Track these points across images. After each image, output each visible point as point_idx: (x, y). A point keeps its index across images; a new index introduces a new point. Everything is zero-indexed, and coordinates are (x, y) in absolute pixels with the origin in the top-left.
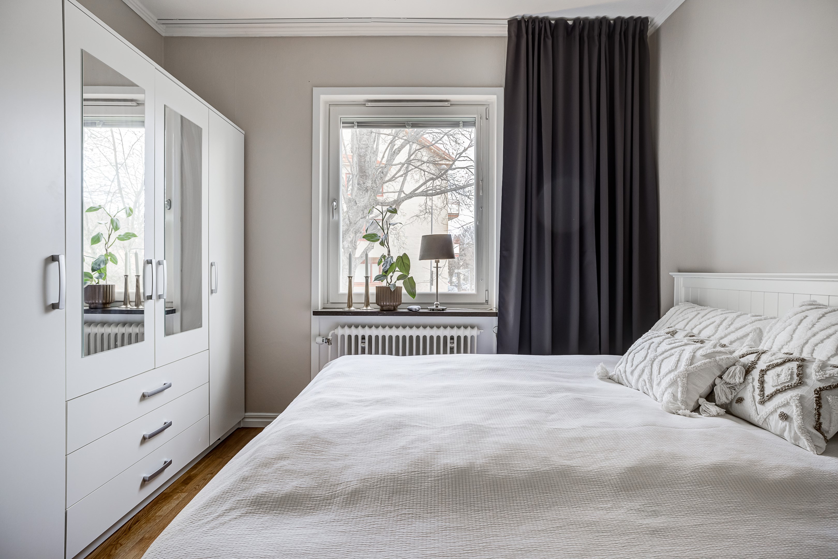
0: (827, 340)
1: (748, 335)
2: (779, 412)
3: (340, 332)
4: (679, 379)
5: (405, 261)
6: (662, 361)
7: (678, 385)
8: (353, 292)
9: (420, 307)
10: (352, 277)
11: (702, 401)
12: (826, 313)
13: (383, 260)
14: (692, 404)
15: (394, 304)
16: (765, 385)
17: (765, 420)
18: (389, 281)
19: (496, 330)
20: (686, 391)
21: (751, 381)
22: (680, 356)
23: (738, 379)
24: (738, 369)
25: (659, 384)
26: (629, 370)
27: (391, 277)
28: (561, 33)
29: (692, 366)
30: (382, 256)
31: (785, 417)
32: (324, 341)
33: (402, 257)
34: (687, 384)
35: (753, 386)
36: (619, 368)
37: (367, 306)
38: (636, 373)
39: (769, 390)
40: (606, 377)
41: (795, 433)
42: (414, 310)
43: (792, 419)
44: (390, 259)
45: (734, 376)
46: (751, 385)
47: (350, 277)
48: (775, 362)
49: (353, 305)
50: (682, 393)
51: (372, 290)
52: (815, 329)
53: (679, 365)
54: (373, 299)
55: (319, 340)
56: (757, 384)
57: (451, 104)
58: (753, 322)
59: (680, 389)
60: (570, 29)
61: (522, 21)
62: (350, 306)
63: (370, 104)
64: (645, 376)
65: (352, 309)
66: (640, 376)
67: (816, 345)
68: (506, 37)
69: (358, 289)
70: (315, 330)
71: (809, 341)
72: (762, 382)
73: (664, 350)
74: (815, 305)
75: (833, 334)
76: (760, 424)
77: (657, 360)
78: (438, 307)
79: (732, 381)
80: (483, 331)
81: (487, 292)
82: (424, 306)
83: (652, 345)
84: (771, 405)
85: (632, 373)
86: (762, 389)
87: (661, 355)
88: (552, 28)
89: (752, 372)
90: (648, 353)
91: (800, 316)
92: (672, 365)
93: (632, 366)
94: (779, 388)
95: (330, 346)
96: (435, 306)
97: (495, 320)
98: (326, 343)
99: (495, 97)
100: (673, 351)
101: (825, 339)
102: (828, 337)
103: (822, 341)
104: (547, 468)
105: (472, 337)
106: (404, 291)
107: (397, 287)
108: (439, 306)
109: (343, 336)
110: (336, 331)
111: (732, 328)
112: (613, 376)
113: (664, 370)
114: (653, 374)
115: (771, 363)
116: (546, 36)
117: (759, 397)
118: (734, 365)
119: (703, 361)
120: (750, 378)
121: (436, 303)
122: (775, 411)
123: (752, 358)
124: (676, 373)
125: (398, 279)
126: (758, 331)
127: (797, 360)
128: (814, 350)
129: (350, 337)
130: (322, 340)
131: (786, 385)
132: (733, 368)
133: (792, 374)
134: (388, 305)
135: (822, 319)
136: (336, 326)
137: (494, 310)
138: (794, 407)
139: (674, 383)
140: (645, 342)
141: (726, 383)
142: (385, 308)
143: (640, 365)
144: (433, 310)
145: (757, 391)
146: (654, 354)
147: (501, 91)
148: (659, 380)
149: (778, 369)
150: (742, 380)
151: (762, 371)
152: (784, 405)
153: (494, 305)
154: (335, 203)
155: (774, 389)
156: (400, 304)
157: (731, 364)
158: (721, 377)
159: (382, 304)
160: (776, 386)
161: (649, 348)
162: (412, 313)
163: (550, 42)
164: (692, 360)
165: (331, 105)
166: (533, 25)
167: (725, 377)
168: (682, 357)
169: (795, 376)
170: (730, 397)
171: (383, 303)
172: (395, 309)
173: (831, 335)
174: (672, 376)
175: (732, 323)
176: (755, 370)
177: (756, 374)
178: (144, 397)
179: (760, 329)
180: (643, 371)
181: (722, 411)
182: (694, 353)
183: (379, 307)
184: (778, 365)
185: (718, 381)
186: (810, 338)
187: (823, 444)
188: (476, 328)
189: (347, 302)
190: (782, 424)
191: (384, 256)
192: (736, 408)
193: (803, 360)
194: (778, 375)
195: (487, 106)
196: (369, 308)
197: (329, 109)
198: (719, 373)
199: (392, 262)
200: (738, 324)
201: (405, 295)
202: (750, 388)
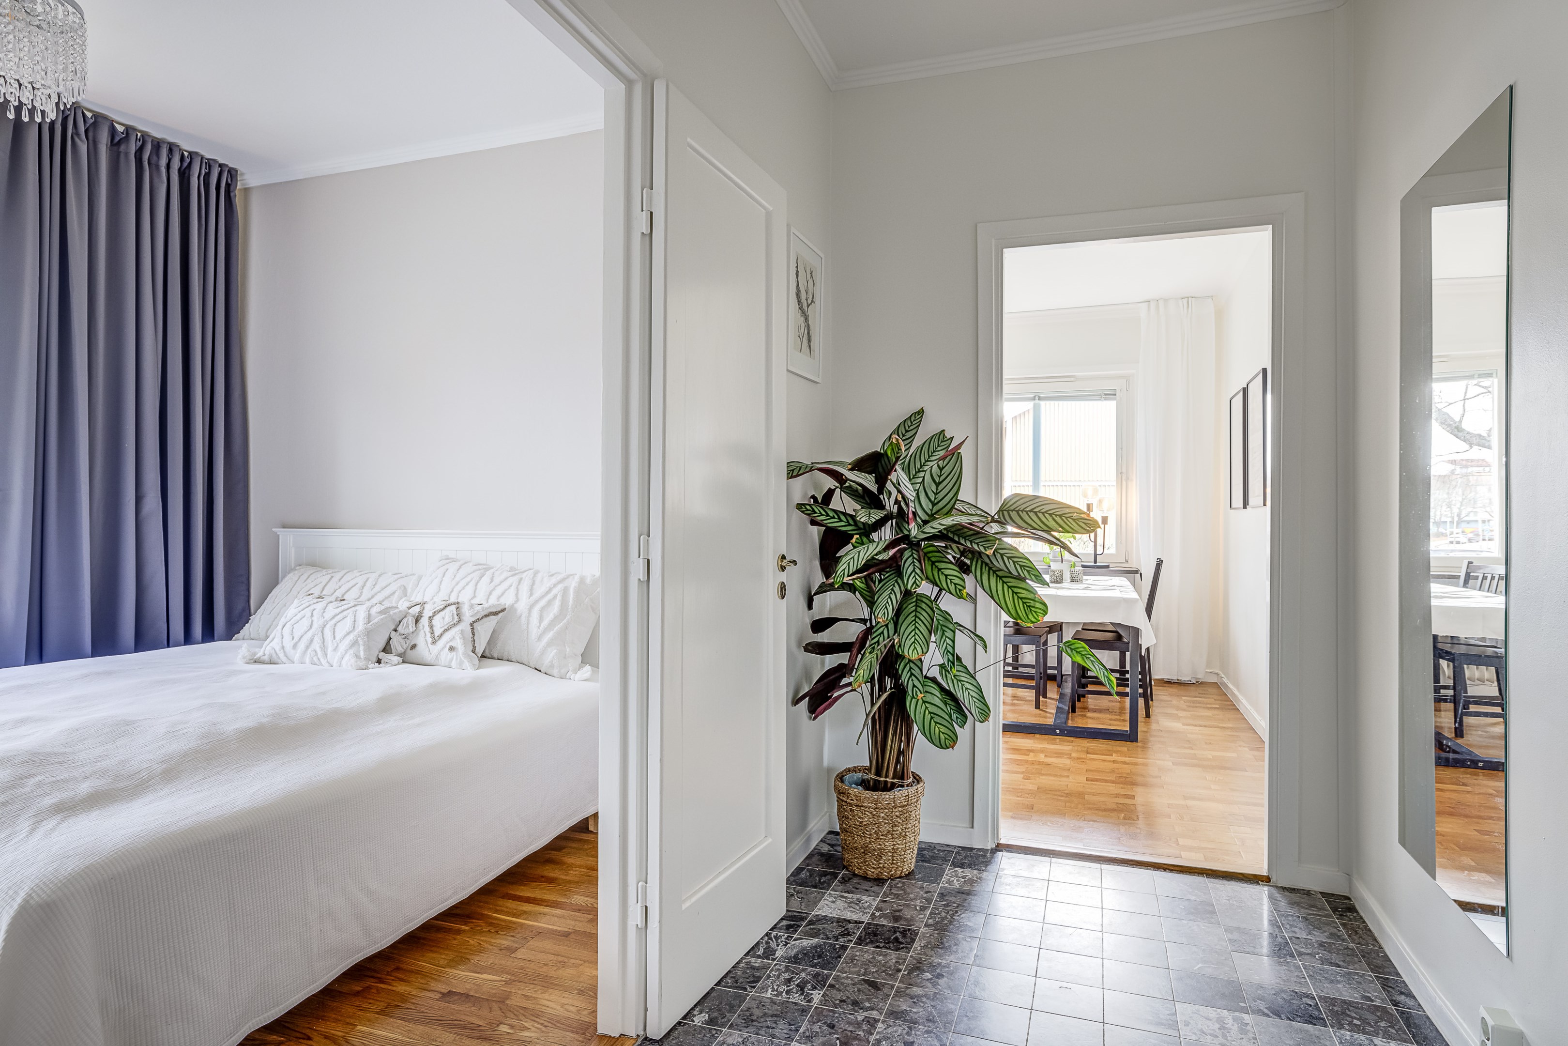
0: (467, 587)
1: (395, 592)
2: (448, 647)
4: (359, 639)
6: (335, 625)
7: (359, 645)
11: (382, 655)
12: (462, 565)
14: (375, 659)
16: (434, 629)
17: (437, 656)
20: (368, 648)
21: (422, 627)
22: (355, 616)
23: (412, 628)
24: (410, 620)
25: (335, 649)
26: (288, 644)
29: (370, 624)
31: (452, 649)
34: (368, 641)
35: (425, 632)
36: (271, 645)
38: (302, 646)
39: (437, 632)
40: (252, 661)
41: (461, 659)
43: (458, 649)
45: (408, 626)
46: (422, 631)
48: (438, 608)
50: (365, 651)
52: (457, 579)
53: (356, 626)
56: (427, 629)
58: (396, 580)
59: (362, 648)
64: (316, 645)
66: (307, 647)
67: (460, 592)
71: (454, 589)
72: (431, 627)
73: (334, 614)
74: (450, 560)
75: (471, 581)
76: (432, 662)
77: (328, 626)
79: (406, 632)
83: (315, 612)
84: (441, 643)
85: (295, 646)
86: (432, 632)
87: (331, 619)
89: (421, 621)
90: (312, 621)
91: (443, 569)
92: (348, 626)
93: (293, 639)
94: (446, 627)
100: (345, 613)
101: (465, 586)
102: (467, 584)
103: (463, 588)
111: (377, 588)
112: (260, 658)
113: (340, 632)
114: (326, 640)
115: (436, 610)
117: (431, 639)
118: (405, 617)
119: (380, 618)
120: (420, 625)
122: (445, 646)
123: (417, 609)
124: (355, 633)
126: (402, 588)
127: (455, 604)
128: (458, 596)
131: (451, 624)
132: (405, 620)
133: (453, 615)
135: (461, 570)
138: (458, 640)
139: (355, 643)
140: (303, 610)
141: (400, 634)
143: (305, 635)
145: (429, 635)
146: (321, 622)
148: (336, 645)
149: (442, 613)
150: (414, 628)
151: (430, 617)
152: (451, 640)
155: (442, 630)
157: (403, 616)
158: (396, 630)
160: (443, 627)
161: (312, 615)
164: (369, 618)
167: (400, 629)
168: (357, 617)
169: (455, 616)
170: (405, 646)
173: (469, 583)
174: (351, 637)
175: (376, 583)
176: (422, 618)
177: (424, 621)
179: (404, 587)
180: (312, 640)
181: (400, 660)
182: (369, 611)
184: (441, 610)
185: (393, 634)
186: (454, 587)
187: (476, 661)
190: (450, 655)
192: (411, 654)
193: (458, 603)
194: (443, 618)
198: (393, 627)
200: (382, 583)
202: (422, 633)
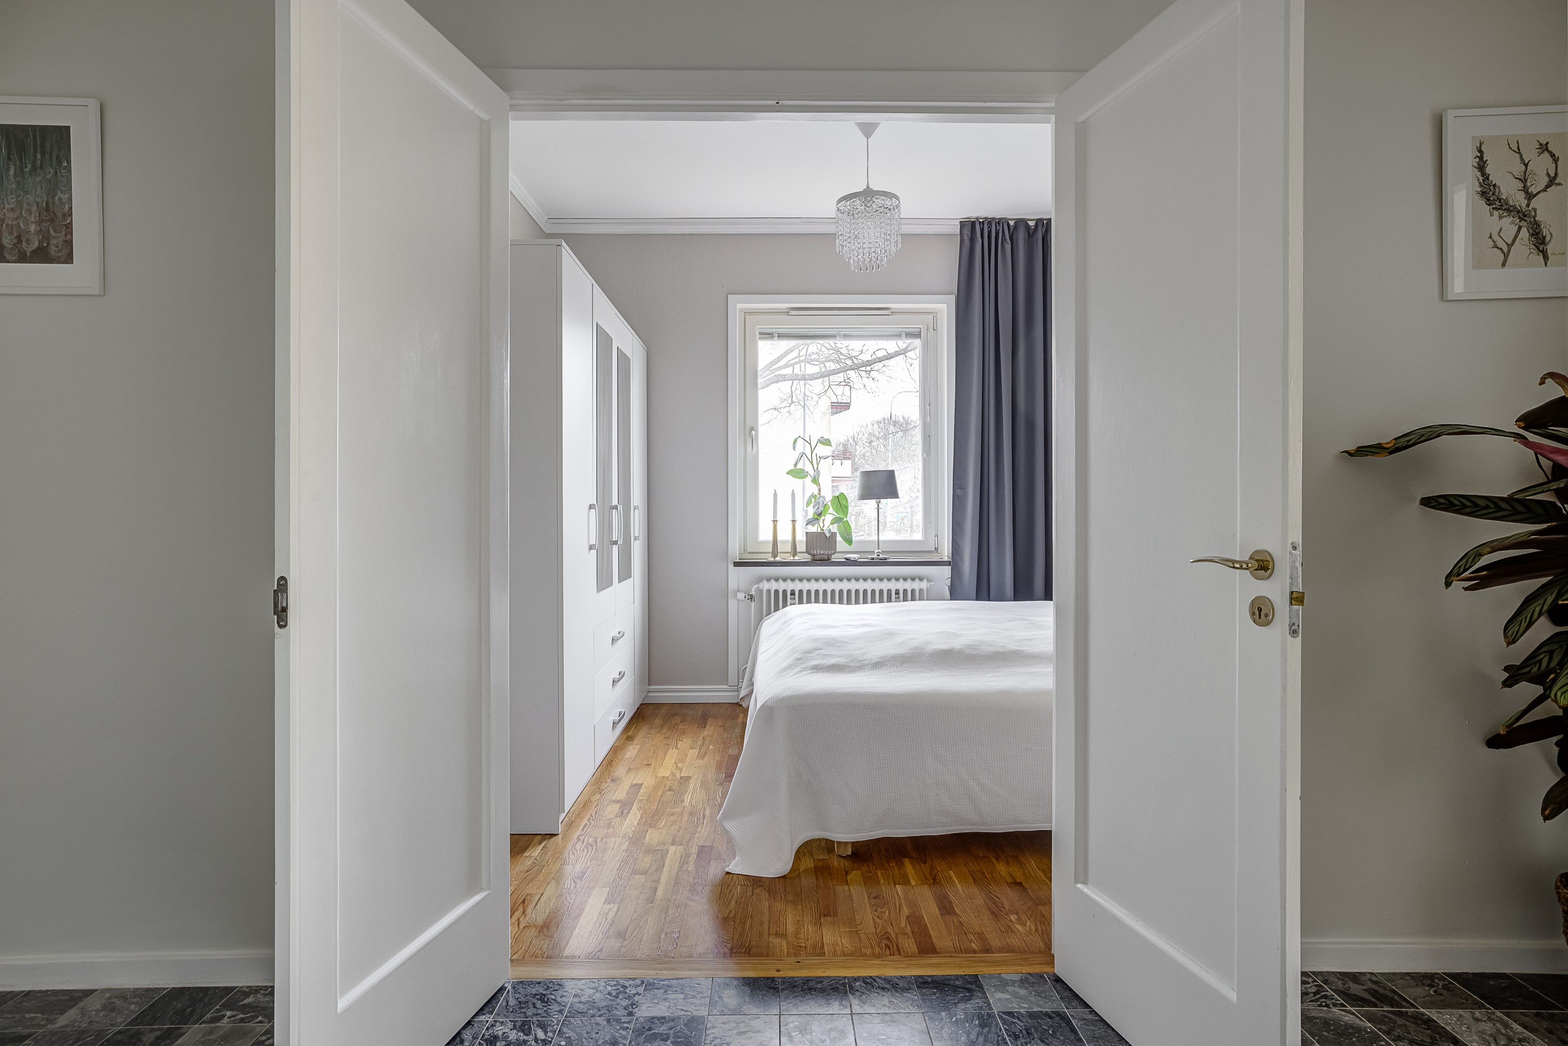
3: (765, 586)
5: (843, 502)
8: (778, 539)
9: (859, 556)
10: (777, 521)
13: (813, 500)
15: (830, 552)
18: (822, 525)
19: (948, 582)
27: (823, 520)
28: (1021, 236)
30: (811, 496)
32: (747, 596)
33: (838, 497)
37: (794, 556)
42: (853, 559)
44: (821, 499)
47: (775, 521)
49: (779, 554)
51: (801, 537)
54: (801, 547)
55: (741, 596)
57: (891, 312)
60: (1031, 232)
61: (977, 223)
62: (775, 556)
63: (794, 313)
65: (778, 559)
68: (957, 235)
69: (785, 535)
70: (733, 585)
78: (879, 556)
80: (933, 583)
81: (937, 537)
82: (864, 555)
88: (1012, 231)
95: (753, 603)
96: (876, 555)
97: (947, 571)
98: (748, 599)
99: (945, 306)
104: (1004, 650)
105: (921, 590)
106: (839, 538)
107: (832, 532)
108: (881, 555)
109: (769, 591)
110: (761, 585)
116: (1004, 240)
121: (877, 551)
125: (832, 524)
129: (777, 592)
130: (744, 596)
134: (823, 554)
136: (760, 580)
137: (946, 559)
142: (817, 557)
144: (873, 559)
147: (952, 298)
153: (946, 553)
154: (753, 432)
156: (834, 553)
159: (815, 552)
162: (849, 562)
163: (1008, 247)
165: (747, 313)
166: (989, 228)
171: (817, 552)
172: (829, 559)
178: (614, 640)
183: (809, 556)
188: (925, 580)
189: (771, 551)
191: (813, 496)
195: (935, 315)
196: (796, 558)
197: (745, 318)
199: (825, 503)
201: (840, 541)
